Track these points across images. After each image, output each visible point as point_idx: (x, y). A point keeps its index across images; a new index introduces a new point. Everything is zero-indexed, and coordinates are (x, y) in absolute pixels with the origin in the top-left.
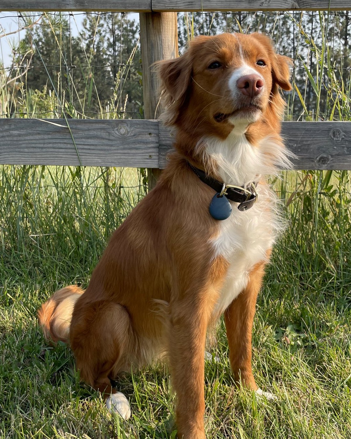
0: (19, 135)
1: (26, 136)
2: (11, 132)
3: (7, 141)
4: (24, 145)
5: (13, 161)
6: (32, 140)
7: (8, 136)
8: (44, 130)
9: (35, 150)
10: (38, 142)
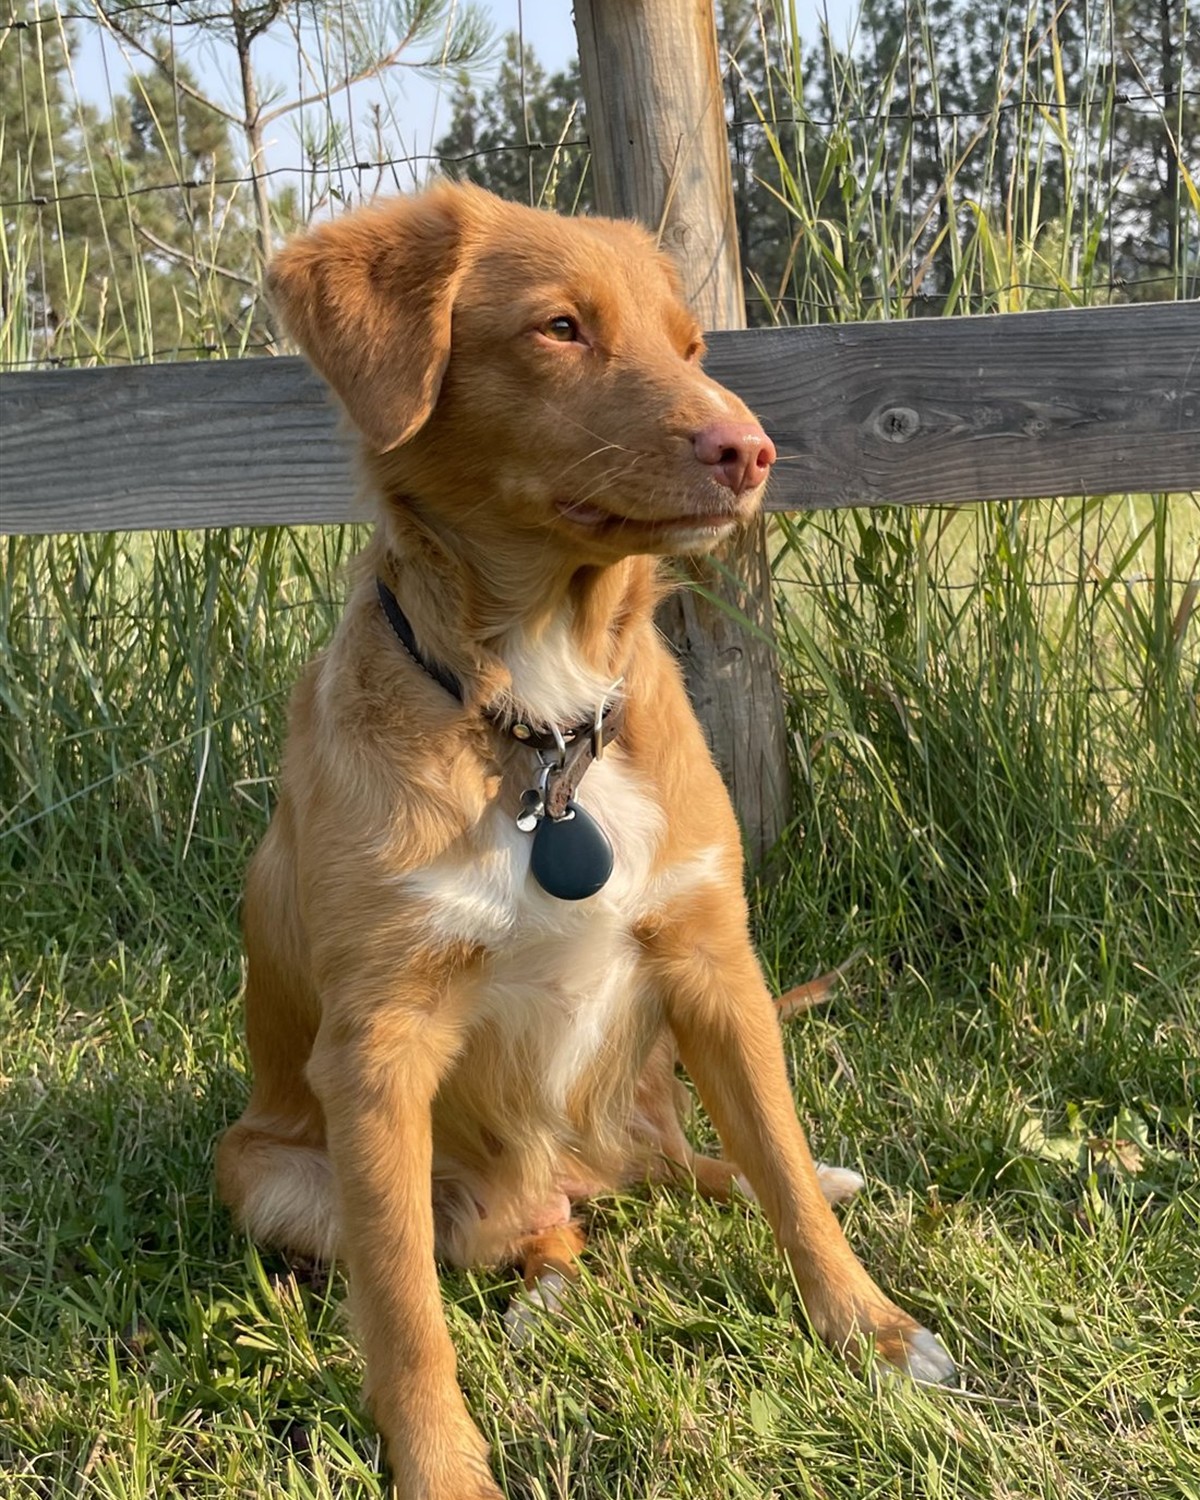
0: (168, 423)
1: (191, 424)
2: (139, 412)
3: (127, 445)
4: (184, 459)
5: (153, 516)
6: (210, 437)
7: (130, 429)
8: (248, 398)
9: (224, 473)
10: (232, 442)
